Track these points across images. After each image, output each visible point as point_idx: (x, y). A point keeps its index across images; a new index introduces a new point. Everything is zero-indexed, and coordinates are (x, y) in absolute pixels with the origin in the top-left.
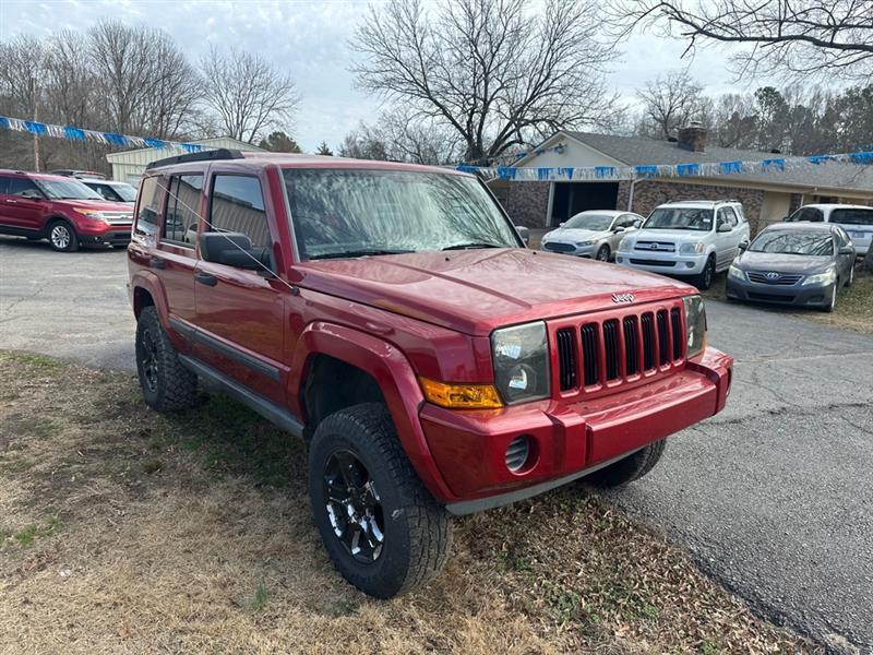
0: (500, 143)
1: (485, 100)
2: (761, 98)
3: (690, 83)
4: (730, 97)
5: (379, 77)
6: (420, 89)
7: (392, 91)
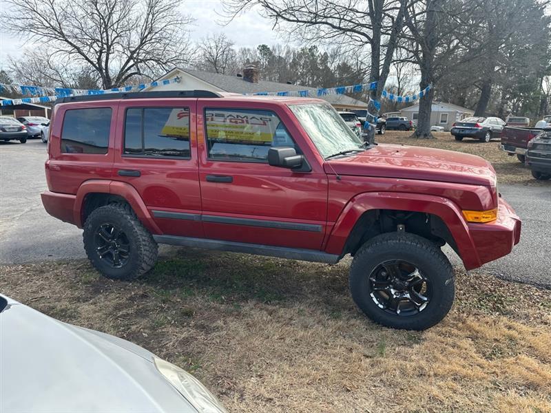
0: (123, 74)
1: (107, 44)
2: (261, 51)
3: (226, 40)
4: (245, 50)
5: (19, 23)
6: (57, 33)
7: (32, 34)
